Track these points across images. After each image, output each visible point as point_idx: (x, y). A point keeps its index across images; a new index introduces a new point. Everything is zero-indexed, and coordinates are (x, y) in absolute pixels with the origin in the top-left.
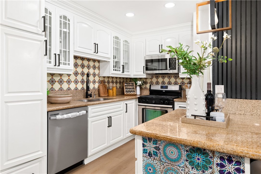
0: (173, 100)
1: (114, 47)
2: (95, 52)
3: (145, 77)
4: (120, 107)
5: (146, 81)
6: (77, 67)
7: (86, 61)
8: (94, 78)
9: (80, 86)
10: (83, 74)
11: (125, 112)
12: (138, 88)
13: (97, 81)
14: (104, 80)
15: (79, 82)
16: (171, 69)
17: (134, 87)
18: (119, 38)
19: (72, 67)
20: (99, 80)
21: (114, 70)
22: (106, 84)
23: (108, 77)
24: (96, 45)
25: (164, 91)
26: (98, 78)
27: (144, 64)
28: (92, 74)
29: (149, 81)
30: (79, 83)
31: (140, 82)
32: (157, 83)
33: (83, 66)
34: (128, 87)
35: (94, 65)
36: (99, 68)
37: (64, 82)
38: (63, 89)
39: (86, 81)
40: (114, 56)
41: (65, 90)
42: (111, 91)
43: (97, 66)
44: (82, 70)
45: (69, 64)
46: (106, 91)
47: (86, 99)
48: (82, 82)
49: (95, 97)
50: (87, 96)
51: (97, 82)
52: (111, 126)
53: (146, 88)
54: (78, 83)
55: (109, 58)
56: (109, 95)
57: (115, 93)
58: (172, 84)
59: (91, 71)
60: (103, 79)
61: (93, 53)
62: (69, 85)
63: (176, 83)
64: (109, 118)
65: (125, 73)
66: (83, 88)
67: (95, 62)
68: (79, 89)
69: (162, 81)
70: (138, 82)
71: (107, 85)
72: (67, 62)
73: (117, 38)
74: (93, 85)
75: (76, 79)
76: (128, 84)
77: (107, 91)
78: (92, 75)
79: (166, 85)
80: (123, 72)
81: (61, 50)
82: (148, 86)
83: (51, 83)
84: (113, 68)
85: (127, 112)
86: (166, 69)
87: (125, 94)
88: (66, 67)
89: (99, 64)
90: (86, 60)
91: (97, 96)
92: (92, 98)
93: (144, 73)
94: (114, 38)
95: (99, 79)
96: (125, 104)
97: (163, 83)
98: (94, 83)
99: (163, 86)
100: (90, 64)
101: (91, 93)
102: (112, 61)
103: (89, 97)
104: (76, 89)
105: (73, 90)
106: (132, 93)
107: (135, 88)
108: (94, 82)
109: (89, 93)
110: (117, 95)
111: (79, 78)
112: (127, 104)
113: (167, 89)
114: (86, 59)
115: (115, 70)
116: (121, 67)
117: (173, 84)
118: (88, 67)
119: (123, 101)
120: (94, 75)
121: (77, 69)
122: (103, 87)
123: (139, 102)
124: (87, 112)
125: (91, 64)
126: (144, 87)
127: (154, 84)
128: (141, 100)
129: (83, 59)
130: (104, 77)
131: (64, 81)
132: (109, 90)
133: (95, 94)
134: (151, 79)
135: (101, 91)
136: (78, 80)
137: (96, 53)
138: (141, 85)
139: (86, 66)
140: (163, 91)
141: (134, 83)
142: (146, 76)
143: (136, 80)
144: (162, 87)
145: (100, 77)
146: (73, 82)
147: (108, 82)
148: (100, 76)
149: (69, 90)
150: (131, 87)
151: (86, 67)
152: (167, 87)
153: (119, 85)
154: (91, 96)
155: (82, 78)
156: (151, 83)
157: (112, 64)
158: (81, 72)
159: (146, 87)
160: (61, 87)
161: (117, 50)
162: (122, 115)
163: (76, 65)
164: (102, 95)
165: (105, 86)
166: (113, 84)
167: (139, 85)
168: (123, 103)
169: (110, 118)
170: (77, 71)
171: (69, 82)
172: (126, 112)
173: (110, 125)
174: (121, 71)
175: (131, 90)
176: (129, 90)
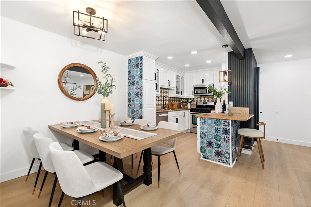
0: (210, 110)
1: (177, 81)
3: (194, 97)
4: (181, 114)
10: (164, 96)
12: (189, 104)
13: (167, 100)
16: (209, 93)
18: (179, 76)
21: (176, 94)
22: (171, 101)
25: (205, 106)
27: (193, 90)
29: (195, 100)
32: (201, 101)
36: (168, 93)
39: (163, 100)
40: (177, 86)
42: (174, 105)
43: (165, 92)
49: (167, 108)
50: (163, 108)
52: (177, 123)
53: (193, 104)
55: (174, 88)
58: (210, 102)
60: (170, 99)
61: (168, 86)
63: (212, 101)
65: (182, 95)
66: (161, 104)
75: (161, 99)
77: (172, 105)
80: (181, 95)
82: (195, 103)
85: (184, 116)
86: (206, 93)
87: (182, 107)
89: (168, 91)
92: (165, 109)
93: (193, 95)
94: (177, 76)
97: (204, 101)
102: (176, 89)
106: (185, 107)
107: (187, 104)
109: (165, 106)
110: (177, 108)
112: (184, 112)
116: (180, 92)
118: (164, 92)
119: (182, 111)
123: (190, 111)
126: (192, 103)
127: (199, 101)
128: (192, 110)
129: (164, 89)
134: (197, 98)
135: (169, 105)
141: (186, 101)
143: (187, 99)
144: (204, 103)
145: (168, 98)
147: (172, 101)
150: (185, 103)
152: (206, 103)
153: (178, 102)
156: (197, 101)
157: (175, 91)
162: (182, 118)
163: (161, 92)
164: (170, 107)
165: (171, 103)
166: (175, 101)
169: (177, 119)
174: (180, 94)
175: (185, 105)
176: (183, 105)
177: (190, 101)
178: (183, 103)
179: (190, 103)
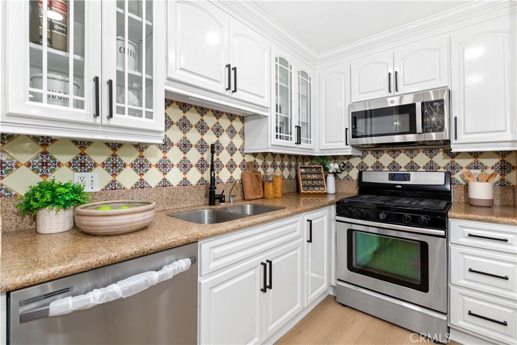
1: (277, 84)
2: (229, 88)
3: (350, 154)
4: (296, 231)
5: (348, 162)
6: (188, 130)
7: (210, 116)
8: (230, 157)
9: (194, 176)
10: (202, 146)
11: (306, 241)
12: (331, 178)
13: (238, 163)
14: (255, 161)
15: (192, 166)
16: (426, 131)
17: (322, 176)
18: (288, 63)
19: (158, 123)
20: (244, 160)
21: (277, 138)
22: (260, 170)
23: (265, 155)
24: (232, 72)
25: (401, 187)
26: (241, 156)
27: (347, 123)
28: (225, 147)
29: (355, 162)
30: (194, 169)
31: (337, 166)
32: (378, 167)
33: (202, 127)
34: (308, 177)
35: (231, 125)
36: (242, 134)
37: (150, 167)
38: (147, 183)
39: (209, 162)
40: (277, 105)
41: (153, 186)
42: (270, 188)
43: (238, 130)
44: (200, 137)
45: (150, 115)
46: (259, 187)
47: (208, 207)
48: (201, 166)
49: (232, 200)
50: (212, 199)
51: (238, 165)
52: (270, 287)
53: (348, 178)
54: (189, 170)
55: (265, 108)
56: (265, 195)
57: (279, 191)
58: (419, 170)
59: (225, 140)
60: (252, 159)
61: (222, 91)
62: (165, 174)
63: (431, 168)
64: (265, 265)
65: (303, 145)
66: (202, 181)
67: (234, 119)
68: (194, 184)
69: (391, 162)
70: (332, 165)
71: (262, 173)
72: (144, 109)
73: (283, 61)
74: (229, 173)
75: (185, 158)
76: (308, 170)
77: (261, 185)
78: (225, 150)
79: (403, 171)
80: (299, 142)
81: (123, 73)
82: (354, 174)
83: (109, 170)
84: (274, 133)
85: (310, 241)
86: (413, 131)
87: (302, 191)
88: (142, 122)
89: (243, 126)
90: (212, 114)
91: (239, 197)
92: (224, 204)
93: (347, 144)
94: (276, 61)
95: (242, 158)
96: (306, 220)
97: (394, 167)
98: (232, 169)
99: (395, 174)
100: (221, 124)
101: (223, 193)
102: (272, 115)
103: (217, 201)
104: (185, 183)
105: (175, 185)
106: (318, 190)
107: (324, 178)
108: (231, 166)
109: (218, 192)
110: (284, 196)
111: (194, 156)
112: (311, 221)
113: (409, 180)
114: (210, 112)
115: (280, 136)
116: (294, 131)
117: (421, 169)
118: (218, 131)
119: (303, 215)
120: (232, 150)
121: (187, 135)
122: (252, 177)
123: (338, 214)
124: (194, 261)
125: (225, 123)
126: (342, 176)
127: (370, 169)
128: (344, 208)
129: (202, 110)
130: (255, 155)
131: (150, 165)
132: (266, 183)
133: (232, 194)
134: (362, 158)
135: (247, 187)
136: (189, 162)
137: (233, 92)
138: (337, 172)
139: (210, 127)
140: (397, 186)
141: (320, 167)
142: (352, 152)
143: (323, 160)
144: (392, 177)
145: (244, 154)
146: (175, 167)
147: (265, 166)
148: (245, 152)
149: (164, 186)
150: (314, 176)
151: (210, 130)
152: (407, 177)
153: (288, 171)
154: (221, 199)
155: (201, 156)
156: (362, 167)
157: (272, 123)
158: (199, 143)
159: (348, 175)
160: (141, 180)
161: (284, 91)
162: (299, 251)
163: (169, 123)
164: (249, 196)
165: (257, 176)
166: (275, 170)
167: (333, 173)
168: (302, 217)
169: (268, 265)
170: (188, 138)
171: (164, 166)
172: (308, 241)
173: (268, 284)
174: (295, 139)
175: (315, 183)
176: (310, 182)
177: (333, 166)
178: (309, 176)
179: (335, 174)
